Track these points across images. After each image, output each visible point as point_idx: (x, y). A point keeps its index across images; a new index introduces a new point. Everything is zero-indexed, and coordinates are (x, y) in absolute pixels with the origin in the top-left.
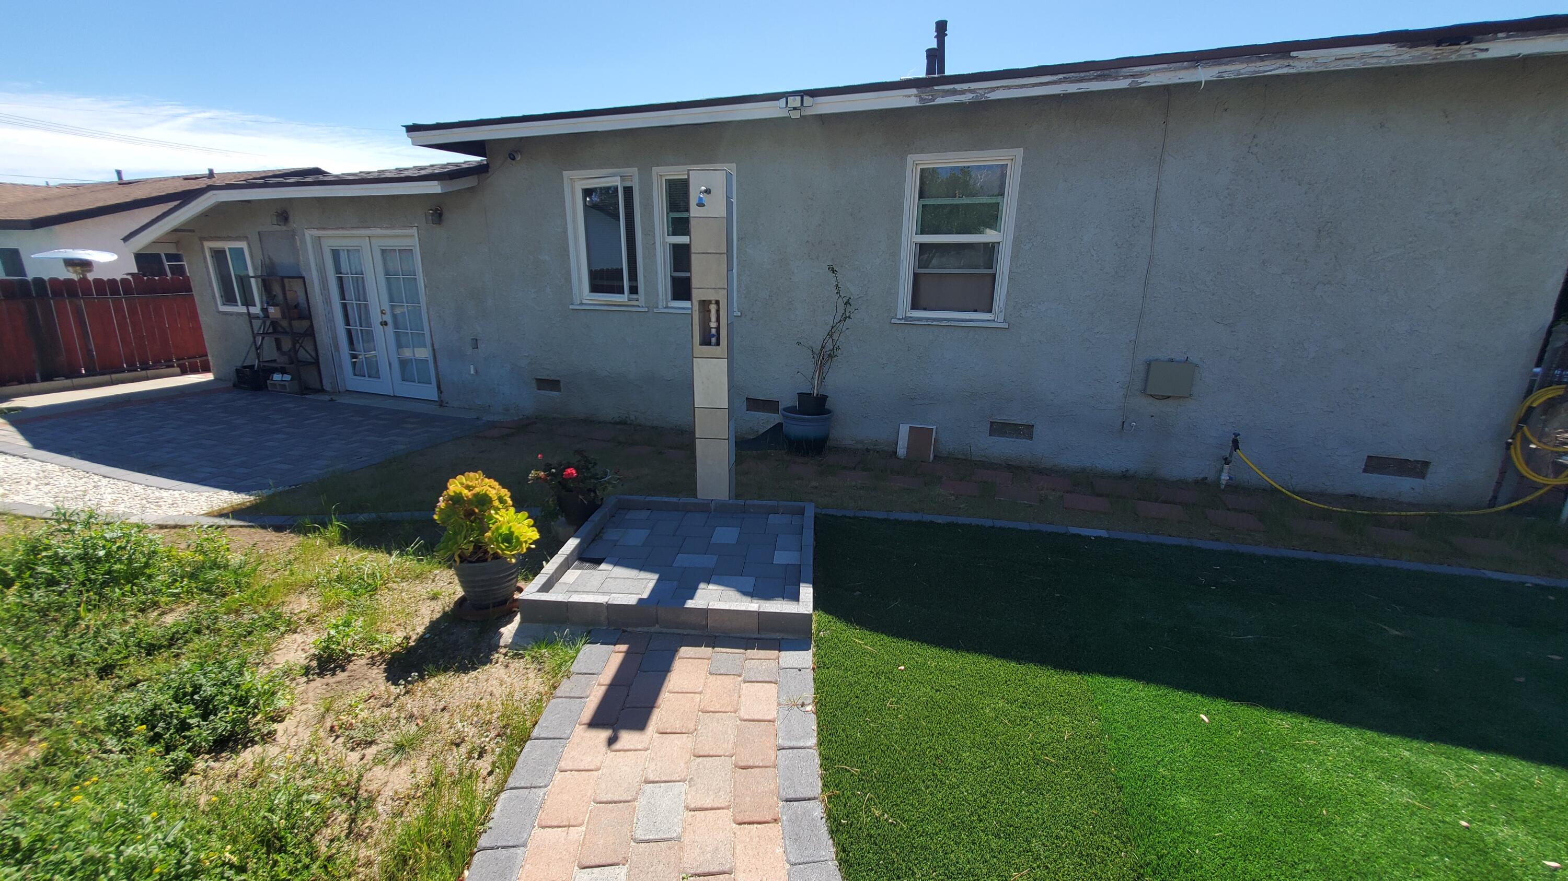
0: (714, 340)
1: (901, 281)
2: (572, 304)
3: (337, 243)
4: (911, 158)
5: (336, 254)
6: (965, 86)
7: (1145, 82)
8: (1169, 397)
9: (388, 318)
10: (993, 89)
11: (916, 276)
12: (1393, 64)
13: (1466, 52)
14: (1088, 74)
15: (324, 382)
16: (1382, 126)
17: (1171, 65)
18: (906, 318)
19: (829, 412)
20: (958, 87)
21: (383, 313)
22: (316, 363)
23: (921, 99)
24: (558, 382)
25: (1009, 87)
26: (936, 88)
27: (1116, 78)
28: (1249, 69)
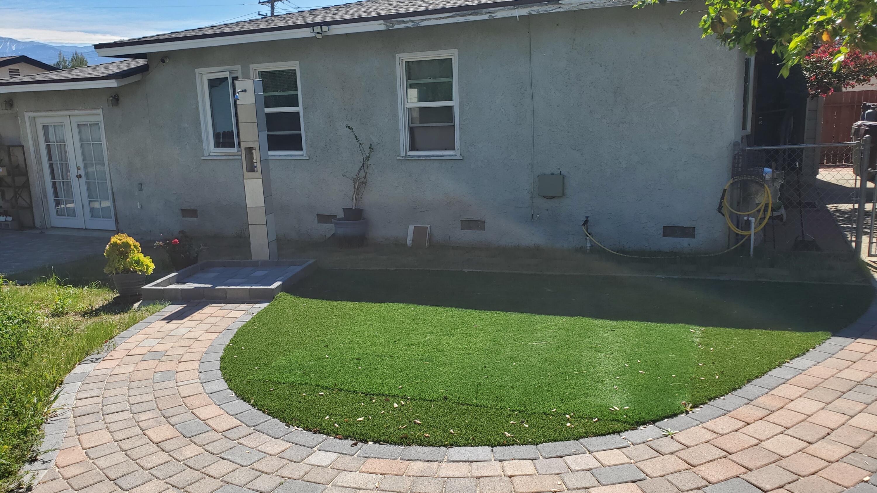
1: (401, 133)
2: (203, 156)
3: (47, 121)
4: (398, 56)
5: (45, 128)
6: (407, 19)
7: (496, 16)
9: (82, 172)
10: (423, 20)
11: (410, 128)
12: (606, 6)
14: (467, 12)
15: (36, 221)
16: (634, 33)
17: (506, 7)
19: (364, 219)
20: (405, 19)
21: (78, 168)
22: (30, 208)
23: (387, 26)
24: (196, 210)
26: (393, 20)
27: (482, 14)
28: (542, 9)
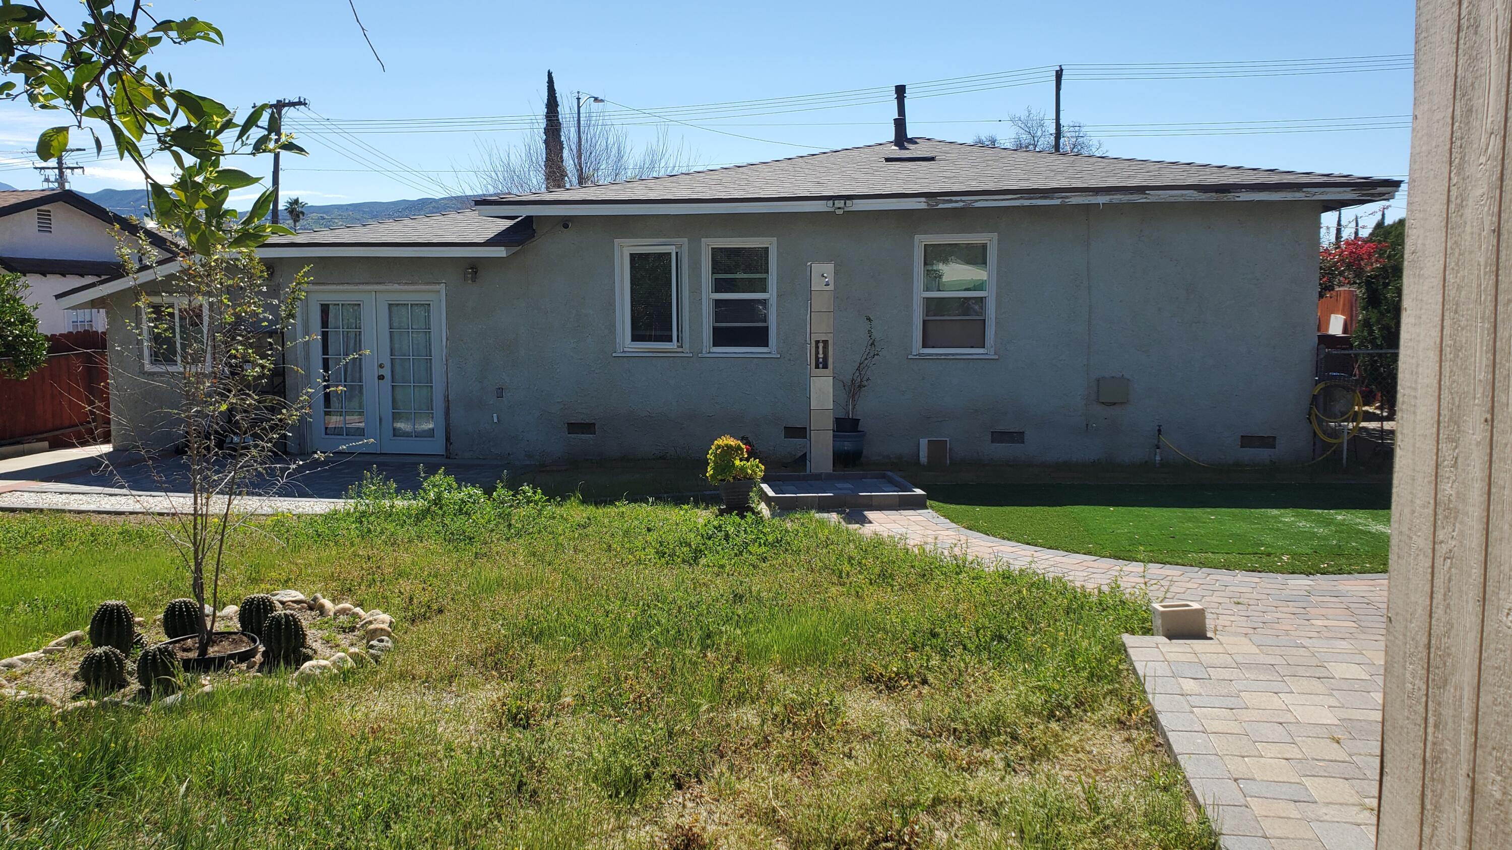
0: (821, 366)
1: (914, 327)
2: (614, 352)
3: (327, 298)
4: (918, 236)
5: (325, 309)
6: (958, 198)
7: (1068, 202)
8: (1115, 404)
9: (386, 372)
10: (979, 201)
11: (924, 321)
13: (1230, 197)
14: (1034, 195)
17: (1082, 194)
18: (919, 355)
19: (861, 431)
20: (954, 198)
21: (381, 366)
23: (928, 205)
24: (594, 424)
25: (987, 200)
26: (936, 198)
28: (1125, 199)
